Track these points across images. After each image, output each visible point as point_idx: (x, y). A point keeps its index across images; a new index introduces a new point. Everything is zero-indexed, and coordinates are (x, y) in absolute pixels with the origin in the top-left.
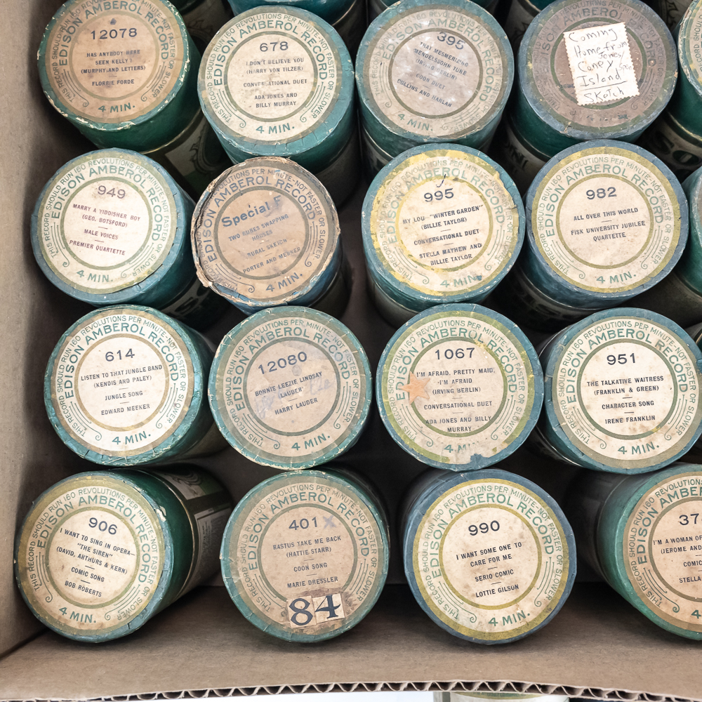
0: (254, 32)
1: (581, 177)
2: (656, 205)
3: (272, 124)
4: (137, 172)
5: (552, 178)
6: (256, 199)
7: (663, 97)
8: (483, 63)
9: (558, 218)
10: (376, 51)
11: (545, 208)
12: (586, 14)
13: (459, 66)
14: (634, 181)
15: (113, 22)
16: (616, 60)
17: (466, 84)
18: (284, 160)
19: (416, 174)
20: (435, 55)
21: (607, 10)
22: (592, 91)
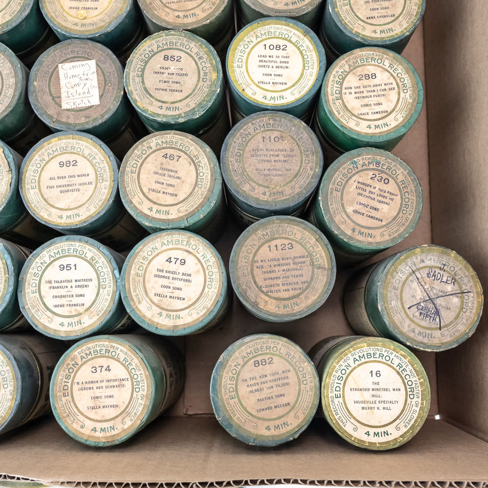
1: (56, 153)
2: (100, 172)
5: (38, 153)
7: (113, 105)
8: (4, 81)
9: (39, 178)
11: (32, 172)
12: (73, 53)
14: (88, 157)
16: (88, 82)
21: (86, 52)
22: (72, 101)
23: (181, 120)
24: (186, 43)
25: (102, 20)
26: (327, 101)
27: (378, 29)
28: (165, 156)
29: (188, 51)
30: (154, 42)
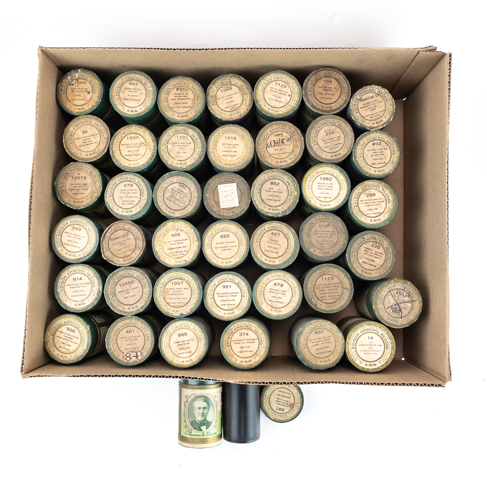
0: (122, 180)
1: (219, 231)
2: (241, 241)
3: (127, 210)
4: (85, 223)
5: (210, 231)
6: (121, 233)
7: (246, 207)
8: (192, 194)
9: (211, 243)
10: (160, 188)
11: (208, 240)
12: (225, 180)
13: (185, 194)
14: (235, 233)
15: (79, 174)
16: (233, 195)
17: (186, 200)
18: (130, 222)
19: (169, 228)
20: (178, 191)
21: (231, 179)
22: (225, 204)
23: (280, 216)
24: (282, 176)
25: (239, 162)
26: (351, 207)
27: (377, 170)
28: (272, 234)
29: (283, 180)
30: (266, 175)
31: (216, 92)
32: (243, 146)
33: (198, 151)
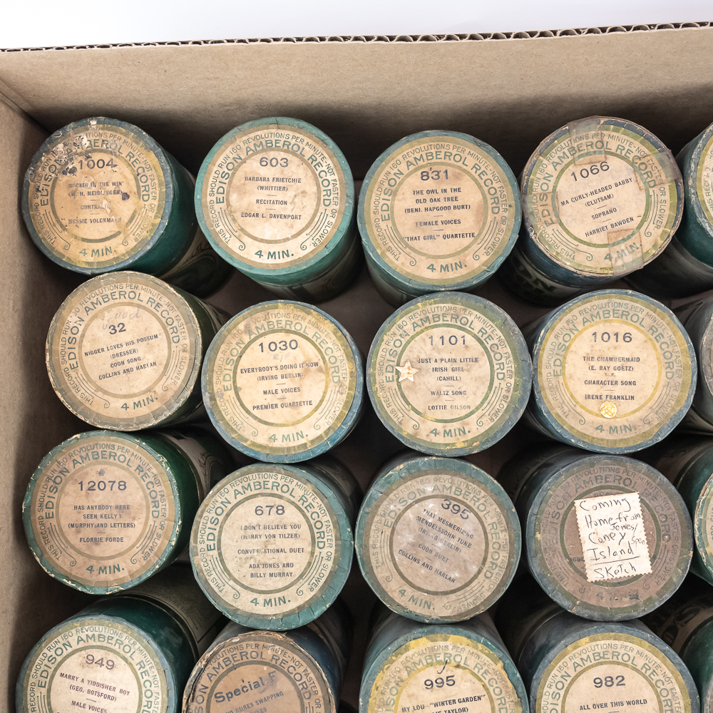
0: (249, 493)
1: (588, 664)
2: (667, 698)
3: (268, 597)
4: (126, 642)
5: (558, 665)
6: (249, 674)
7: (678, 577)
8: (489, 536)
9: (563, 707)
10: (376, 519)
11: (550, 696)
12: (599, 481)
13: (464, 537)
14: (644, 671)
15: (101, 473)
16: (629, 532)
17: (470, 557)
18: (280, 637)
19: (416, 659)
20: (439, 524)
21: (621, 478)
22: (603, 566)
25: (645, 421)
31: (553, 180)
32: (656, 363)
33: (504, 386)
